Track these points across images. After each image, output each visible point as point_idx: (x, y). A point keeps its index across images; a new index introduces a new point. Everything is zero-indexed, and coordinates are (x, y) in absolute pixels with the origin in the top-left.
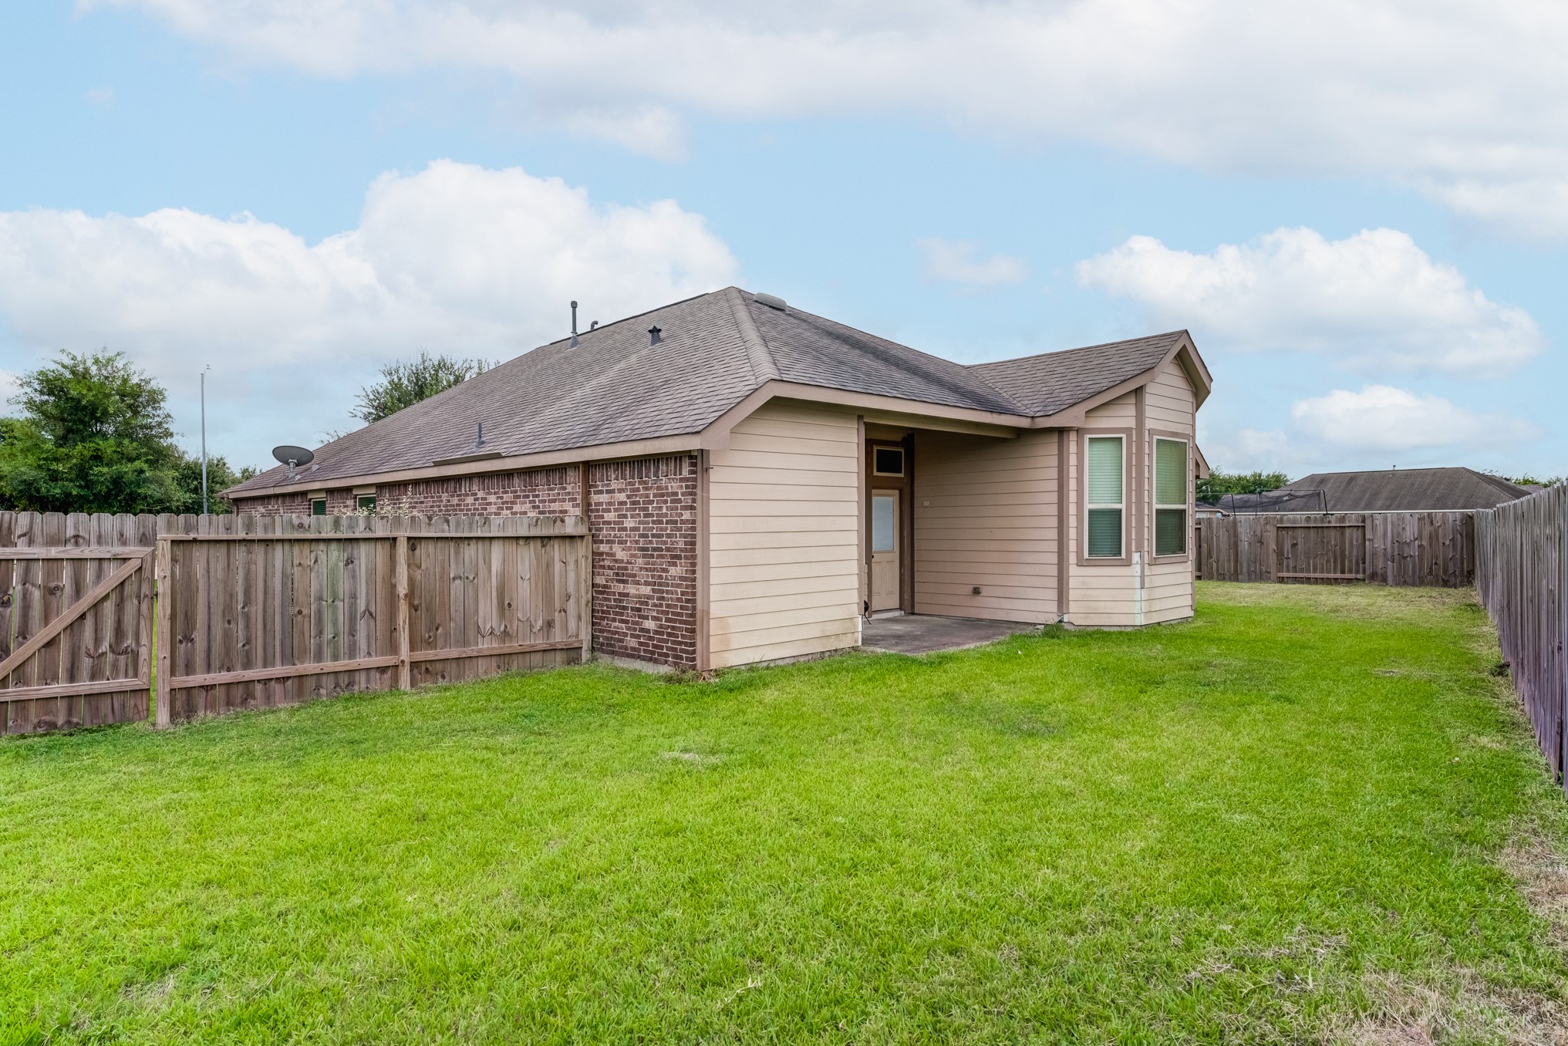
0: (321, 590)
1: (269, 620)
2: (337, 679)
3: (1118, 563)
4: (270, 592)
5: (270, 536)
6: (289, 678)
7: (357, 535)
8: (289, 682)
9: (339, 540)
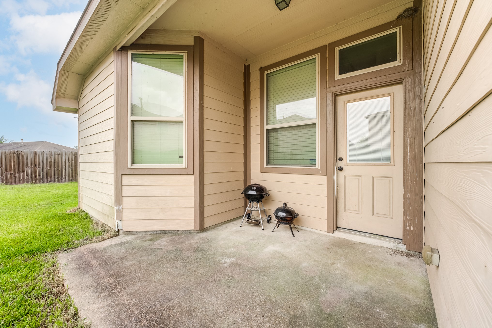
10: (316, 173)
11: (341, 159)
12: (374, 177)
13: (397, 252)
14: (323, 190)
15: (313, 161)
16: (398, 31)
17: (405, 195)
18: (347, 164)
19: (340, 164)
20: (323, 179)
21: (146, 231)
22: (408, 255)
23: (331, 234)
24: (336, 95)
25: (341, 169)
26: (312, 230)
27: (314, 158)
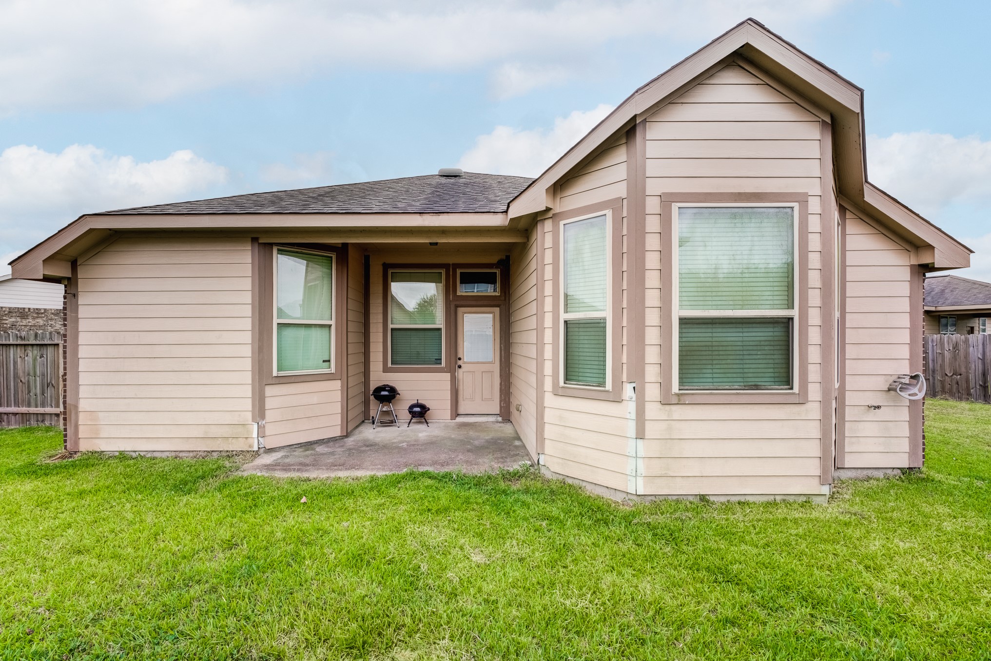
0: (29, 371)
1: (9, 384)
2: (37, 417)
3: (603, 396)
4: (9, 369)
5: (8, 342)
6: (17, 414)
7: (46, 342)
8: (18, 416)
9: (37, 345)
10: (441, 371)
11: (460, 359)
12: (482, 372)
13: (497, 422)
14: (448, 385)
15: (438, 361)
16: (498, 271)
17: (501, 384)
18: (465, 363)
19: (460, 363)
20: (448, 376)
21: (290, 445)
22: (503, 423)
23: (454, 421)
24: (457, 306)
25: (460, 367)
26: (437, 421)
27: (440, 358)
